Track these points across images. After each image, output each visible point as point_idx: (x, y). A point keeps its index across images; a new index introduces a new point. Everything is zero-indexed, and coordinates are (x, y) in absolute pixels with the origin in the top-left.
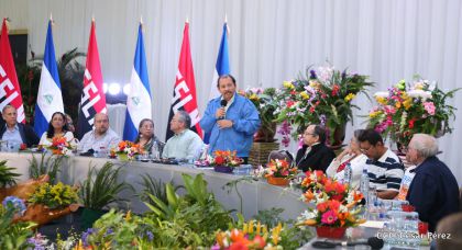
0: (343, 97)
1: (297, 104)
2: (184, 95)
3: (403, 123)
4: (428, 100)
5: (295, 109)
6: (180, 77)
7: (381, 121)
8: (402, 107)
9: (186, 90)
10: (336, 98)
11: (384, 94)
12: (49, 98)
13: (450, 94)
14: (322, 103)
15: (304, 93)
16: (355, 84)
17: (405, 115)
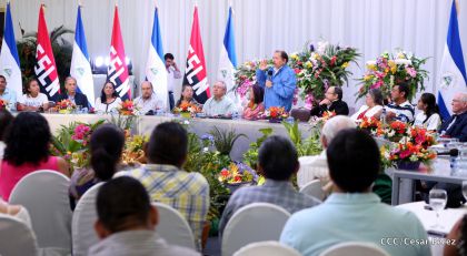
0: (340, 65)
1: (304, 71)
2: (196, 66)
3: (392, 83)
4: (410, 66)
5: (303, 75)
6: (192, 51)
7: (374, 83)
8: (390, 72)
9: (198, 62)
10: (334, 66)
11: (373, 62)
12: (81, 70)
13: (423, 61)
14: (325, 70)
15: (308, 63)
16: (348, 55)
17: (392, 78)
